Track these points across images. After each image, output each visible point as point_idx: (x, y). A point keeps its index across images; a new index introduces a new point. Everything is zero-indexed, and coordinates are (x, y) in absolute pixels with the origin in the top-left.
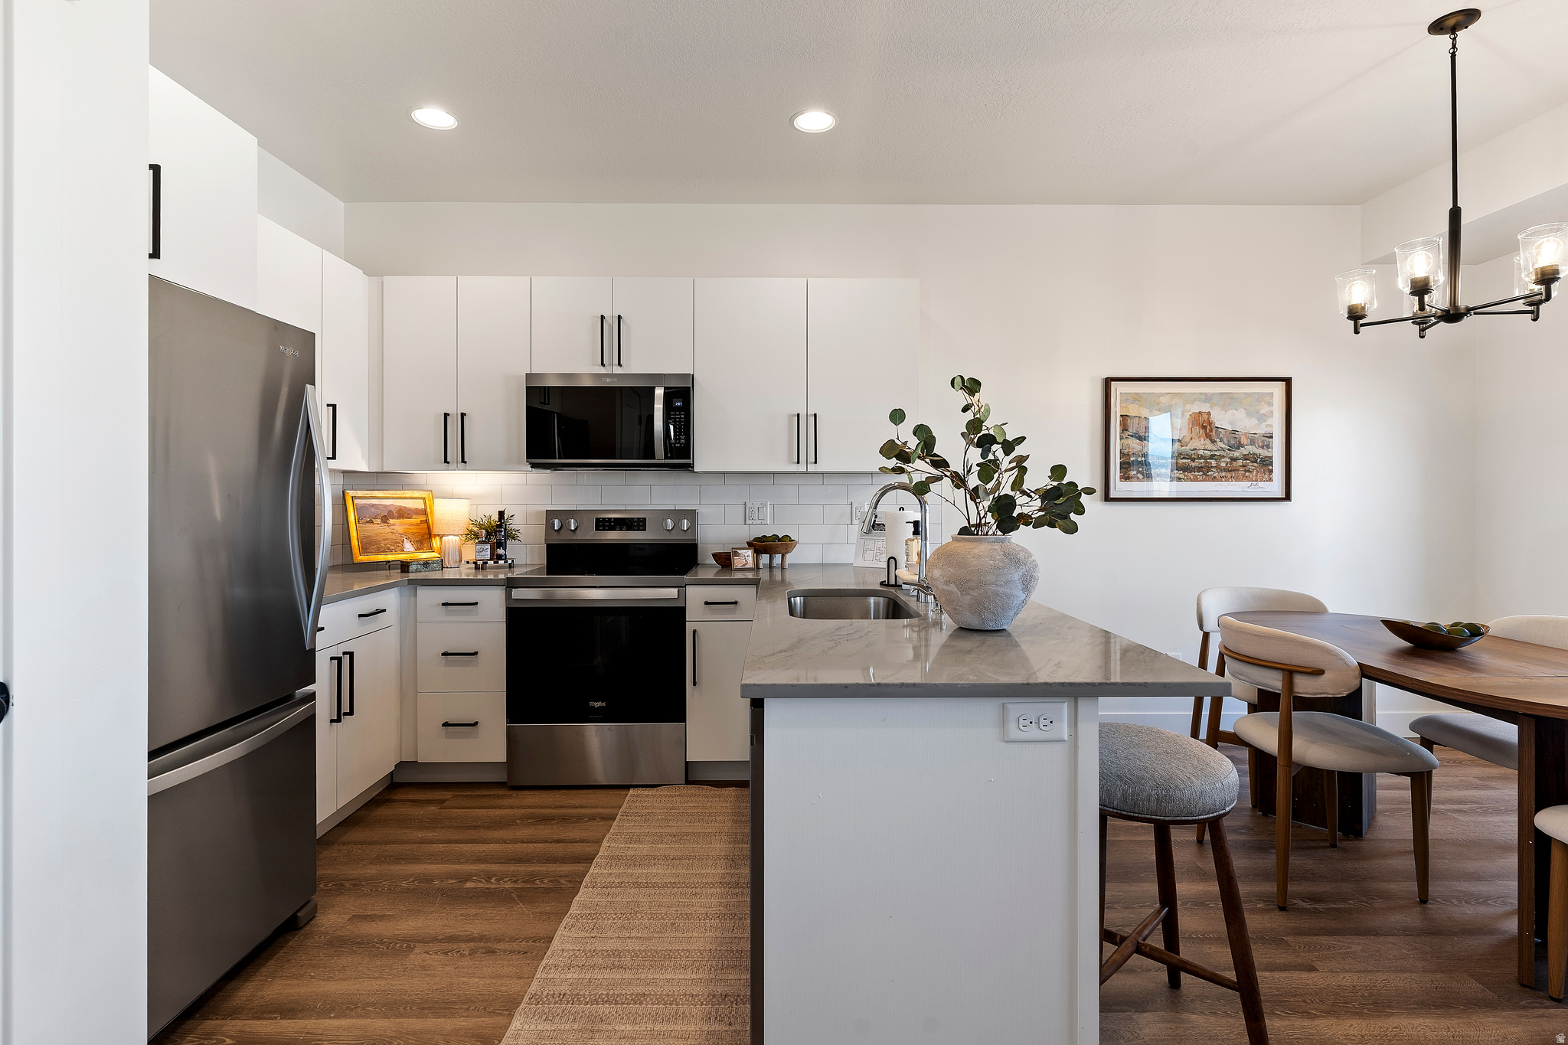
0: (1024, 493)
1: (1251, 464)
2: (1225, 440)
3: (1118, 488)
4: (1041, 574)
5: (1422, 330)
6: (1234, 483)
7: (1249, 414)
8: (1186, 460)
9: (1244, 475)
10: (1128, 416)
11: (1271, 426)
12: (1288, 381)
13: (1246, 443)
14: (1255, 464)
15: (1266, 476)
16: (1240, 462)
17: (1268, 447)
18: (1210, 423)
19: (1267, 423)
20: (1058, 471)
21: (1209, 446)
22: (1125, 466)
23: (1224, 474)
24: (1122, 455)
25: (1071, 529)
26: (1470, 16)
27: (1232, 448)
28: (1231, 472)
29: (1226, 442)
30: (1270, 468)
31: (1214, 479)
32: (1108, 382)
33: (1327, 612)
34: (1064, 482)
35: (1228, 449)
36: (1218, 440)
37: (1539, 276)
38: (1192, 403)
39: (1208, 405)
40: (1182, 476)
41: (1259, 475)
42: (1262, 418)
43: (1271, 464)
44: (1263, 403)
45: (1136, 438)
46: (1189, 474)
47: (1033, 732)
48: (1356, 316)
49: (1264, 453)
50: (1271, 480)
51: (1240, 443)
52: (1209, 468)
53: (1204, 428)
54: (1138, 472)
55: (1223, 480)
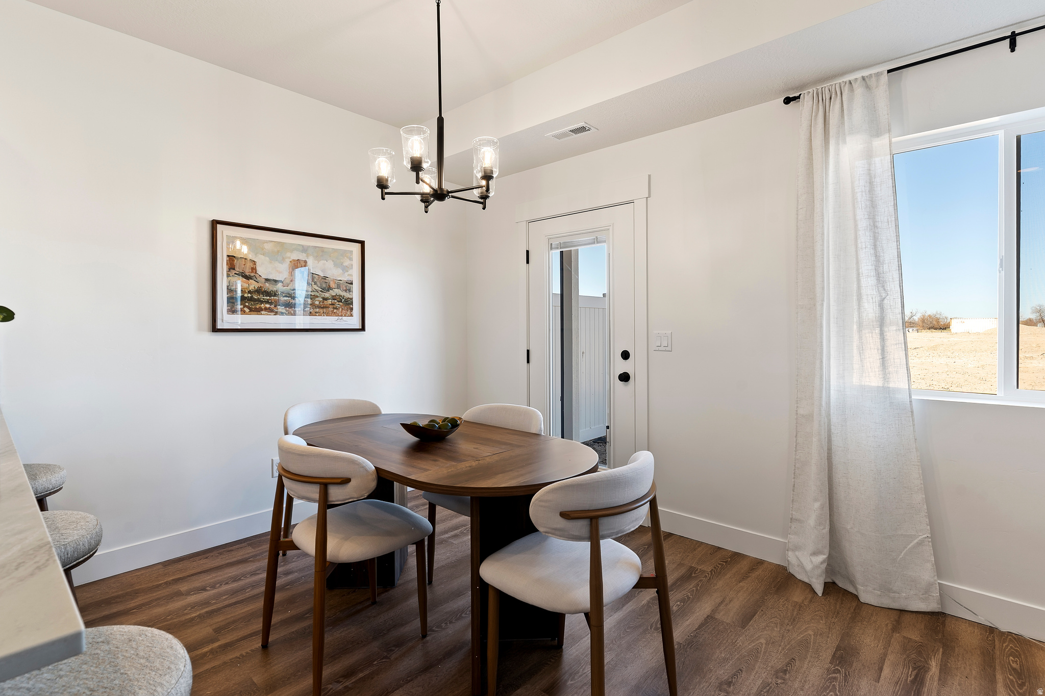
1: (338, 303)
2: (318, 283)
5: (426, 207)
6: (325, 317)
7: (336, 265)
8: (287, 298)
9: (332, 312)
10: (234, 257)
11: (351, 275)
13: (334, 287)
14: (341, 303)
15: (349, 313)
16: (330, 302)
17: (350, 290)
19: (349, 273)
23: (317, 310)
29: (319, 286)
30: (351, 306)
32: (215, 224)
33: (381, 413)
35: (321, 291)
36: (313, 283)
37: (483, 173)
38: (292, 251)
39: (304, 255)
41: (344, 312)
42: (346, 269)
43: (352, 303)
44: (345, 258)
45: (243, 276)
46: (290, 310)
49: (347, 295)
50: (351, 315)
51: (330, 286)
55: (317, 314)
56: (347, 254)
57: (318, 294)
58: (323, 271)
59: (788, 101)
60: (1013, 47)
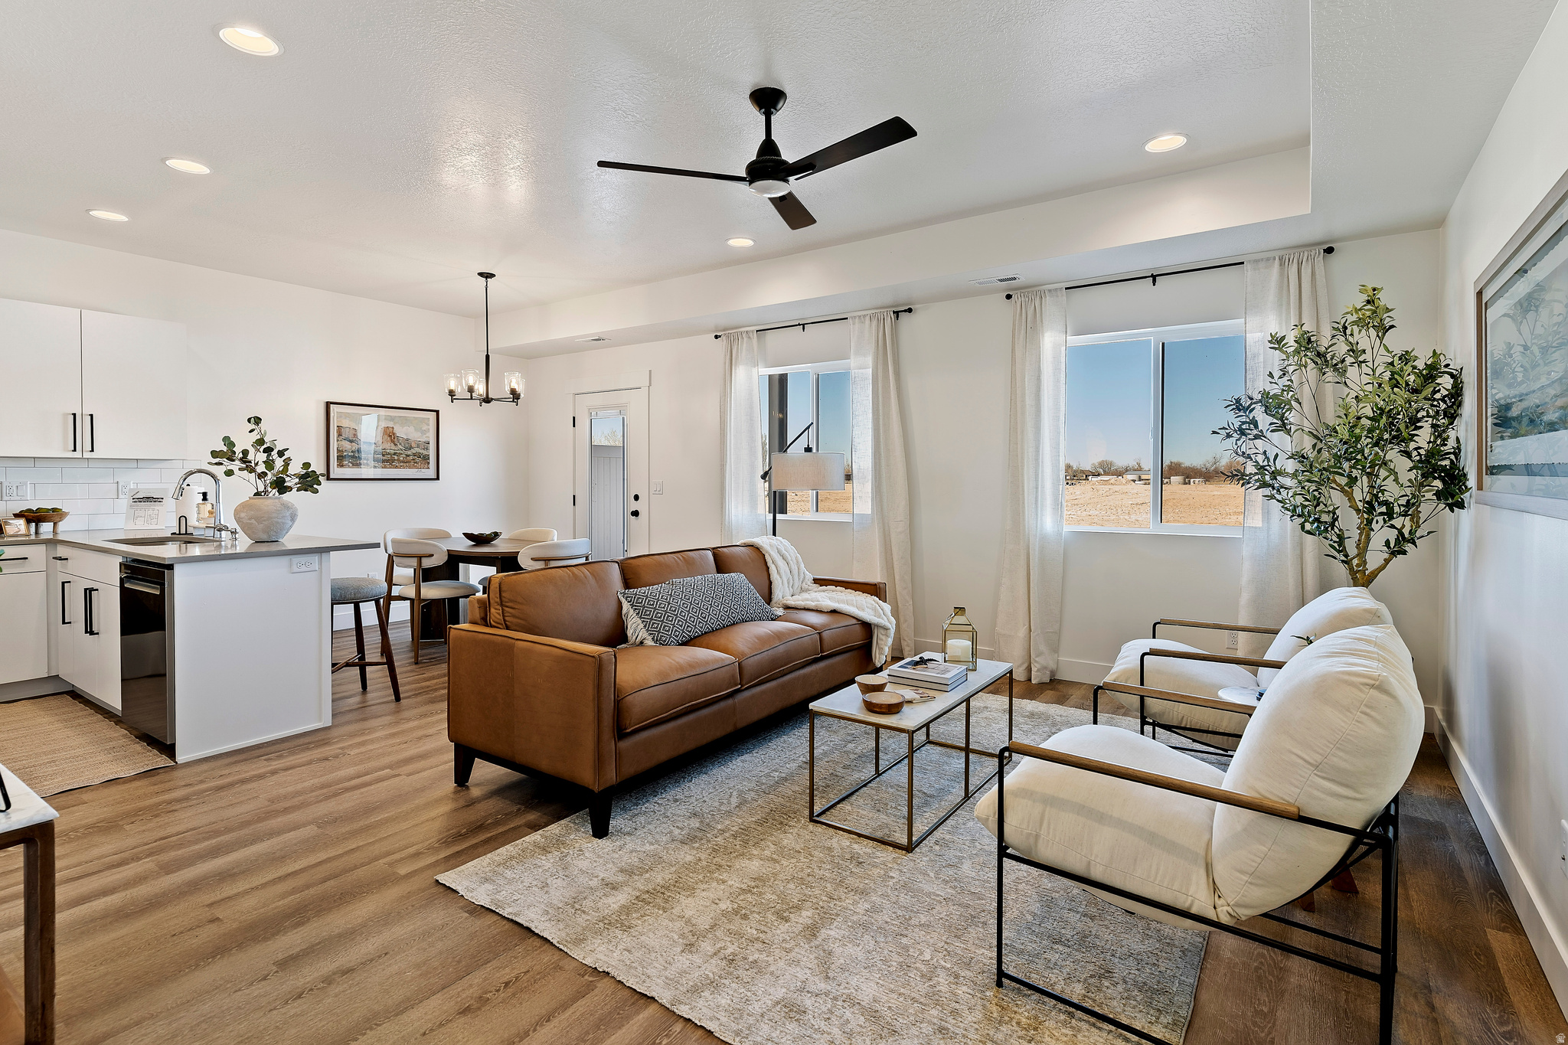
0: (288, 476)
3: (336, 472)
4: (300, 514)
12: (437, 412)
18: (394, 434)
20: (307, 465)
21: (393, 447)
22: (340, 458)
24: (338, 451)
25: (316, 491)
26: (492, 276)
27: (407, 449)
28: (406, 463)
31: (396, 467)
32: (328, 404)
34: (310, 470)
40: (377, 465)
42: (424, 432)
47: (304, 568)
48: (451, 393)
49: (425, 452)
52: (393, 461)
53: (390, 436)
54: (349, 462)
56: (426, 421)
57: (402, 452)
58: (406, 434)
59: (716, 337)
60: (804, 329)
